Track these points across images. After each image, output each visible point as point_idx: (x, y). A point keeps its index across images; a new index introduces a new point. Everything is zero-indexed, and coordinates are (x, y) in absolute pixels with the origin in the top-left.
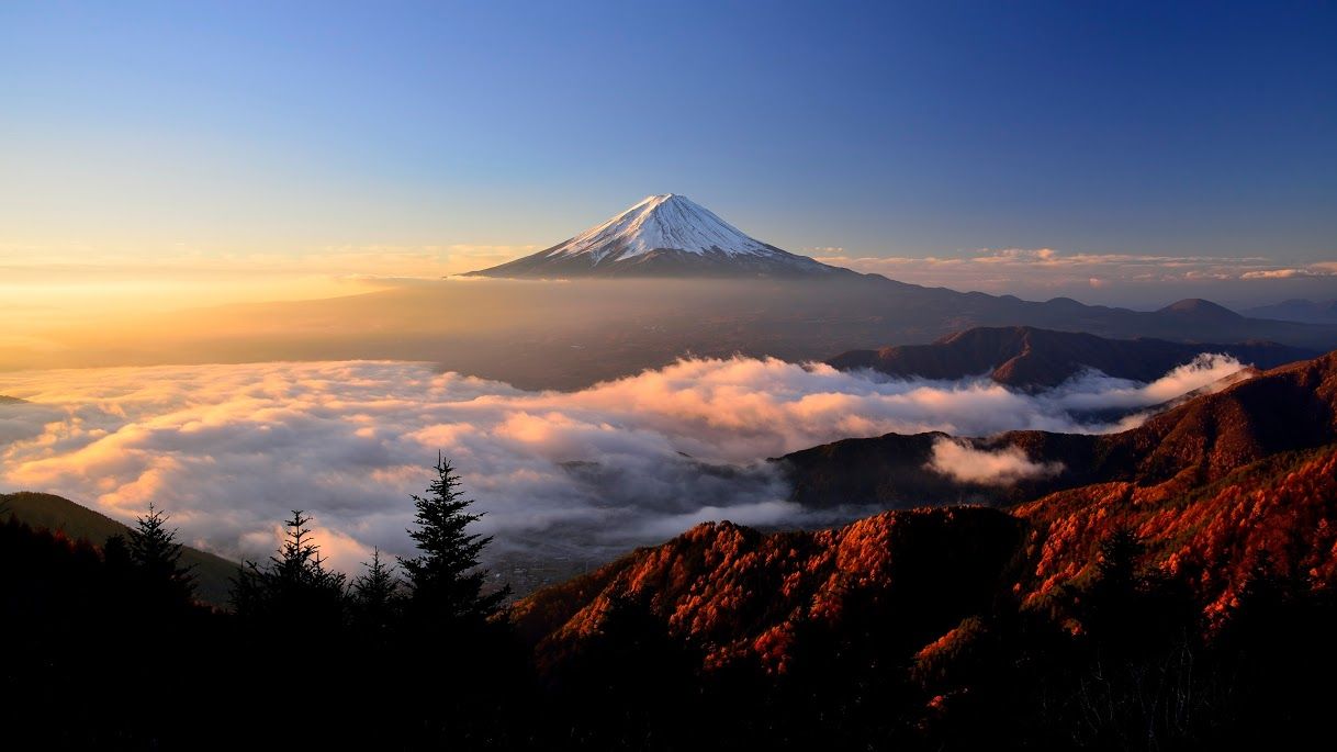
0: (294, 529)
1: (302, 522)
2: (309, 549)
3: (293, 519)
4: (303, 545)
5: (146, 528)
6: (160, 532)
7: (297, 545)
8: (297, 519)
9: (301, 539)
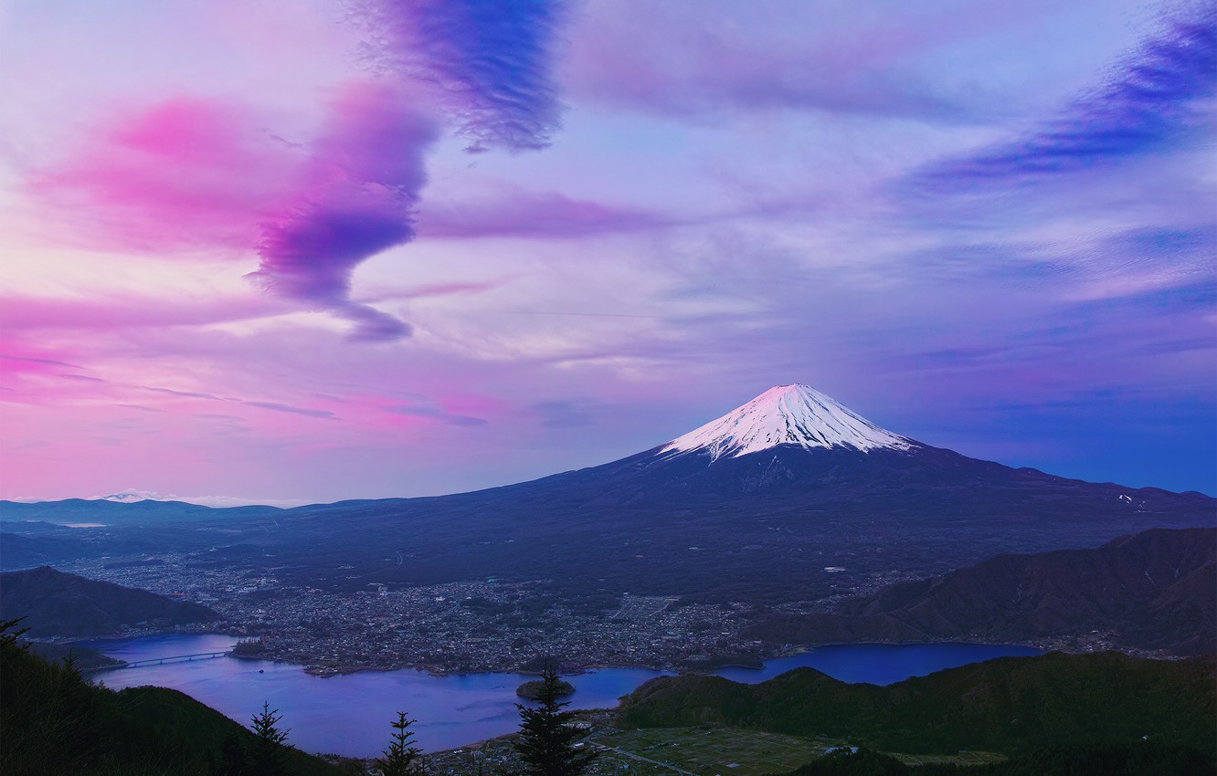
0: (398, 731)
1: (407, 724)
2: (412, 752)
3: (398, 720)
4: (409, 747)
5: (260, 727)
6: (273, 731)
7: (401, 747)
8: (402, 720)
9: (406, 741)
